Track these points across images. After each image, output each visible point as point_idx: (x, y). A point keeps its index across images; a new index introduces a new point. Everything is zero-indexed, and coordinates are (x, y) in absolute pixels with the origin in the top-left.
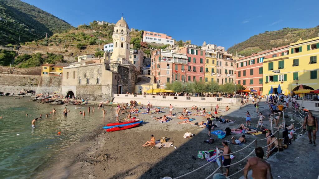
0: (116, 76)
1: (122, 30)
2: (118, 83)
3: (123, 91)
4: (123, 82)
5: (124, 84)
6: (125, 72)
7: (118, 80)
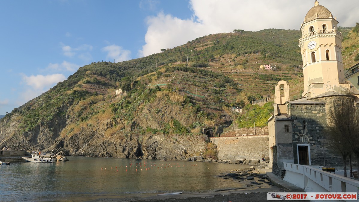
0: (287, 127)
1: (312, 28)
2: (294, 139)
3: (312, 155)
4: (312, 136)
5: (313, 140)
6: (314, 112)
7: (294, 134)
